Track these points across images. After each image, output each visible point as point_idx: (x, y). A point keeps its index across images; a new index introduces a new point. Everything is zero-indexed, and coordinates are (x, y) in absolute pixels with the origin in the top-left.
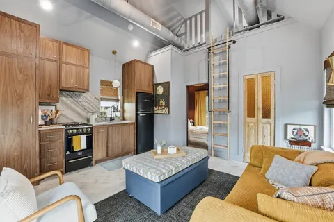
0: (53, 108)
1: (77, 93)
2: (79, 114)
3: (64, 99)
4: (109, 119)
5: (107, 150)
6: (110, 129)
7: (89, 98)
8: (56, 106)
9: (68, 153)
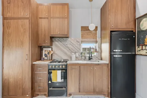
0: (50, 49)
1: (64, 39)
2: (66, 54)
3: (56, 43)
4: (88, 58)
5: (79, 86)
6: (82, 67)
7: (72, 41)
8: (52, 48)
9: (50, 82)
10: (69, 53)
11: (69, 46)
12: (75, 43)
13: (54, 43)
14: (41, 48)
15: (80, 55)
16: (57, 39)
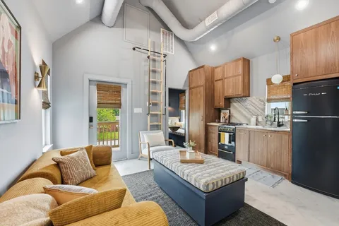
1: (244, 98)
4: (276, 124)
7: (253, 101)
8: (230, 110)
9: (220, 143)
10: (249, 116)
11: (249, 107)
12: (257, 103)
13: (232, 105)
14: (219, 110)
15: (265, 120)
16: (235, 99)
